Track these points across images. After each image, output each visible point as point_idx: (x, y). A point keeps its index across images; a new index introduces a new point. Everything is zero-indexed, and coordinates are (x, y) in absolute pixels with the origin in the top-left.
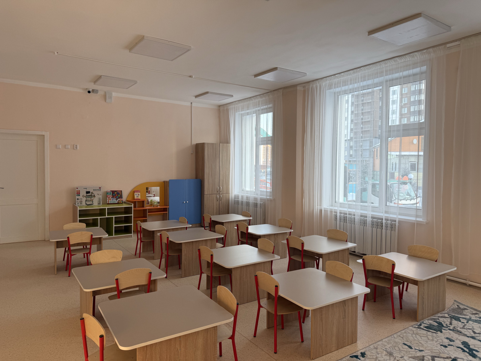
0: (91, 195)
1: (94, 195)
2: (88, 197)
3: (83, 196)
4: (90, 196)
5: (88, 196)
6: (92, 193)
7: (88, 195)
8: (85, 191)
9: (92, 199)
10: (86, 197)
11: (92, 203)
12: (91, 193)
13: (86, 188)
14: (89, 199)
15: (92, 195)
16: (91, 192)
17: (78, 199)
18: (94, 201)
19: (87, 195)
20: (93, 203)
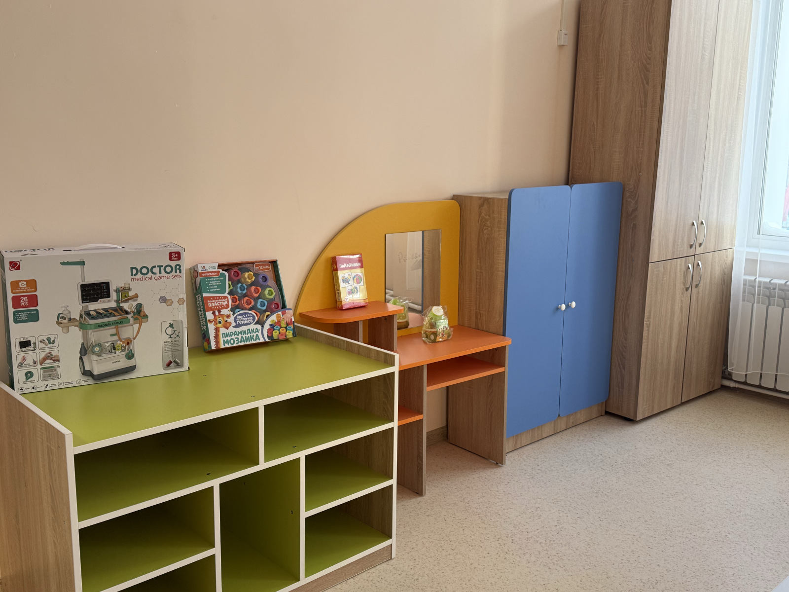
0: (119, 310)
1: (139, 307)
2: (100, 326)
3: (63, 320)
4: (108, 313)
5: (99, 315)
6: (124, 293)
7: (93, 306)
8: (76, 278)
9: (127, 332)
10: (82, 326)
11: (124, 363)
12: (114, 295)
13: (82, 263)
14: (105, 336)
15: (125, 306)
16: (113, 288)
17: (25, 344)
18: (137, 347)
19: (88, 314)
20: (130, 363)
